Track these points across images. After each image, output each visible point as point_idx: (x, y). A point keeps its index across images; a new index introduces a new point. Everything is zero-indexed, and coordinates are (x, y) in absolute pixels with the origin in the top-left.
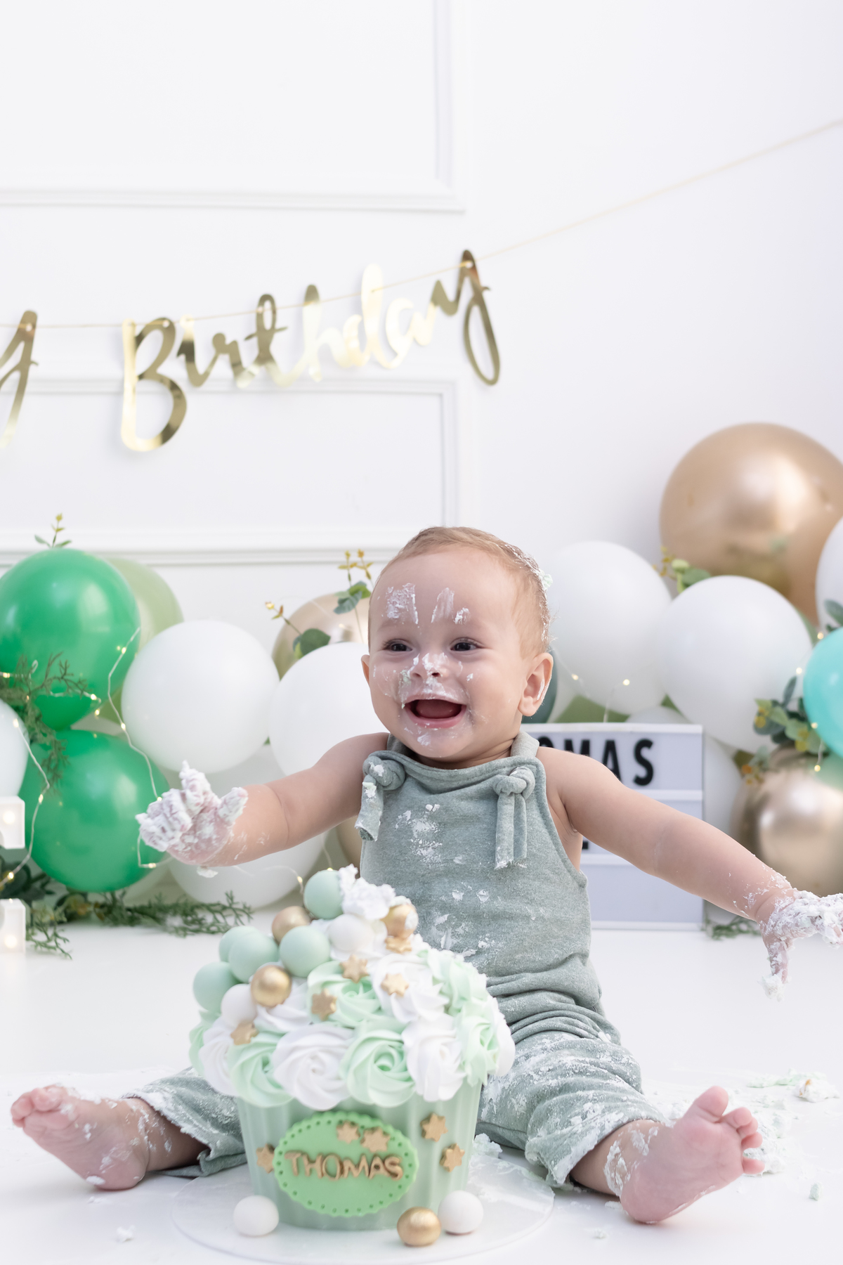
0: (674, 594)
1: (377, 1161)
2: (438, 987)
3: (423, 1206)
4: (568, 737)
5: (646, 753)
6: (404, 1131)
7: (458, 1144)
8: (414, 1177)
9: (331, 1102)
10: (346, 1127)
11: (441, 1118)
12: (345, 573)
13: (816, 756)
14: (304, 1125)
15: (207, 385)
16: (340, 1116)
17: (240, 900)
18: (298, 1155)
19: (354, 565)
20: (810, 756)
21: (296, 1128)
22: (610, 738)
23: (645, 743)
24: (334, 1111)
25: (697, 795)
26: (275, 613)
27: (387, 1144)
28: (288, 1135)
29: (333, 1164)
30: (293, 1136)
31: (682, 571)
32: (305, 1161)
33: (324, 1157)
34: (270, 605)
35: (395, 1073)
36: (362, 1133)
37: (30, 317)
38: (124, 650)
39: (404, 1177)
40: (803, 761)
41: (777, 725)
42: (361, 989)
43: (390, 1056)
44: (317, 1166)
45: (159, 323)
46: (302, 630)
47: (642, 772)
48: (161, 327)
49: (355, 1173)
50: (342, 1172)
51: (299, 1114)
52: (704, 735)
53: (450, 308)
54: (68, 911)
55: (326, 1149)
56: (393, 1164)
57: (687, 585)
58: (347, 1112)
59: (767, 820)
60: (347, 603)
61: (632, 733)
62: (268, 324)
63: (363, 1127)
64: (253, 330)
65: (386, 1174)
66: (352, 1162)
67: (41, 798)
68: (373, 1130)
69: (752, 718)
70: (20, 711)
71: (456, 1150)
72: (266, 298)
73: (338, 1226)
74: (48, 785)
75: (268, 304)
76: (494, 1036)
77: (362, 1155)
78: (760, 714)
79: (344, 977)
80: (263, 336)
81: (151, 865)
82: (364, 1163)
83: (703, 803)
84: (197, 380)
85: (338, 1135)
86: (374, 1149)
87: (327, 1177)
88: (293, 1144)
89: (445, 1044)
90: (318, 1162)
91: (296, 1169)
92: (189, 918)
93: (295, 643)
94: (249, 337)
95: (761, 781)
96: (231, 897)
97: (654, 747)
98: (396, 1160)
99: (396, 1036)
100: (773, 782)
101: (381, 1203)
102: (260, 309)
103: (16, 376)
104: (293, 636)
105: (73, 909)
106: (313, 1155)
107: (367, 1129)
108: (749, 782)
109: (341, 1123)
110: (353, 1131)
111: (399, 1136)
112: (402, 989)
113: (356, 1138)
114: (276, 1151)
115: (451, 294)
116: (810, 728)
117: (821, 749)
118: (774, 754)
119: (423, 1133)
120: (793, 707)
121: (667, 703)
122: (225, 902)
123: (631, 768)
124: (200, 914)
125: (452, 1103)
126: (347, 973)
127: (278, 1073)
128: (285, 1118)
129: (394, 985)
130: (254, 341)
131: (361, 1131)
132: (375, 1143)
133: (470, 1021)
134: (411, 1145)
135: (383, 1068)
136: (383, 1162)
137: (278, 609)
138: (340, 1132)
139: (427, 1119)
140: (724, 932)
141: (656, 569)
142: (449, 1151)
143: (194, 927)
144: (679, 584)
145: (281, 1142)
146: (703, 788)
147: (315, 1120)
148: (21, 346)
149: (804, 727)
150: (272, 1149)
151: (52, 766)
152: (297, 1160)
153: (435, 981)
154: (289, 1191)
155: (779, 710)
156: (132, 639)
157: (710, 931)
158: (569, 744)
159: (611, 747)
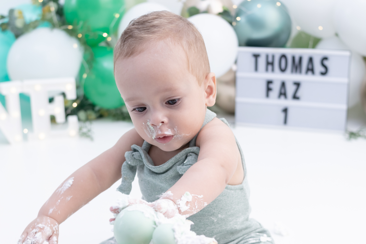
4: (294, 54)
5: (326, 63)
22: (311, 56)
23: (325, 58)
25: (345, 80)
38: (117, 16)
46: (190, 6)
47: (323, 70)
52: (350, 57)
61: (320, 54)
67: (85, 76)
70: (79, 40)
74: (88, 70)
83: (349, 85)
93: (187, 12)
97: (329, 60)
123: (318, 68)
146: (349, 76)
156: (122, 10)
157: (347, 136)
158: (294, 58)
159: (311, 60)
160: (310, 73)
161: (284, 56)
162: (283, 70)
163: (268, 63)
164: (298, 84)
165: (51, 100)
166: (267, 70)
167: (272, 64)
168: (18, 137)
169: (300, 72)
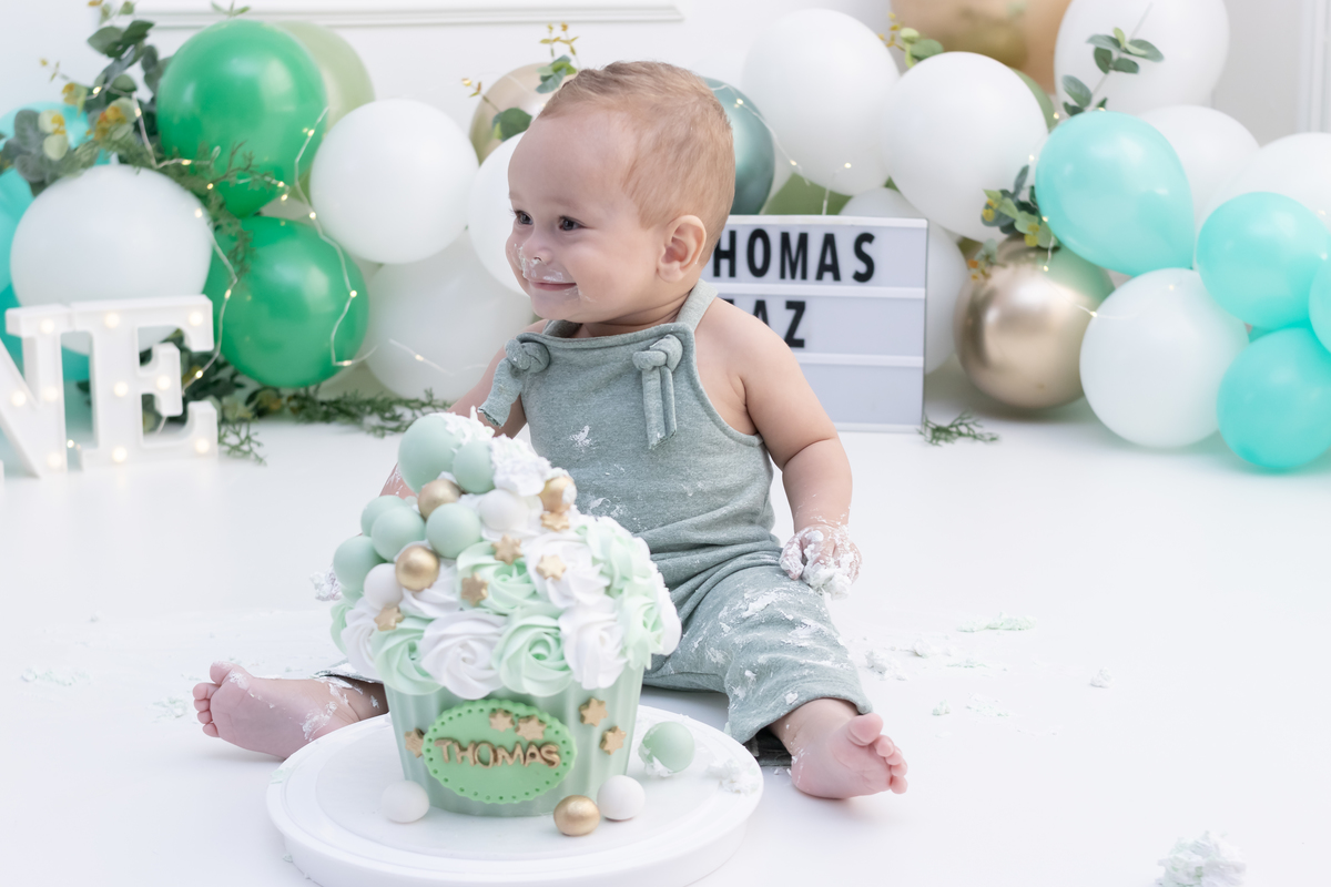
0: (903, 69)
1: (533, 749)
2: (599, 567)
3: (581, 795)
4: (785, 230)
5: (866, 247)
6: (562, 720)
7: (620, 727)
8: (573, 764)
9: (484, 691)
10: (500, 716)
11: (601, 703)
12: (547, 47)
13: (1046, 250)
14: (454, 712)
16: (493, 704)
17: (438, 396)
18: (449, 743)
19: (557, 40)
20: (1040, 249)
21: (446, 716)
22: (830, 231)
23: (867, 237)
24: (487, 698)
25: (920, 292)
26: (474, 91)
27: (543, 732)
28: (438, 722)
29: (485, 751)
30: (443, 723)
31: (911, 41)
32: (457, 749)
33: (476, 744)
34: (466, 82)
35: (551, 662)
36: (518, 720)
38: (311, 133)
39: (561, 765)
40: (1032, 255)
41: (1007, 217)
42: (515, 571)
43: (545, 643)
44: (469, 754)
46: (503, 107)
47: (862, 268)
49: (510, 761)
50: (496, 760)
51: (448, 702)
52: (928, 230)
54: (261, 406)
55: (478, 737)
56: (549, 752)
57: (918, 58)
58: (500, 700)
59: (992, 316)
60: (550, 81)
61: (852, 226)
63: (517, 715)
65: (543, 762)
66: (506, 750)
67: (228, 294)
68: (529, 718)
69: (979, 210)
70: (203, 198)
71: (617, 733)
73: (491, 813)
74: (236, 281)
76: (658, 616)
77: (518, 742)
78: (988, 206)
79: (496, 559)
81: (346, 363)
82: (519, 751)
83: (926, 300)
85: (491, 724)
86: (529, 738)
87: (480, 764)
88: (443, 732)
89: (605, 629)
90: (470, 749)
91: (446, 757)
92: (387, 415)
93: (495, 122)
95: (987, 276)
96: (430, 394)
97: (875, 242)
98: (553, 748)
99: (552, 623)
100: (999, 277)
101: (537, 790)
104: (492, 114)
105: (265, 404)
106: (465, 743)
107: (522, 718)
108: (975, 277)
109: (494, 711)
110: (508, 720)
111: (557, 724)
112: (559, 573)
113: (510, 727)
114: (426, 737)
116: (1041, 220)
117: (1051, 245)
118: (1001, 246)
119: (582, 718)
120: (1024, 196)
121: (890, 185)
122: (423, 398)
123: (849, 263)
124: (399, 410)
125: (614, 689)
126: (499, 555)
127: (426, 663)
128: (434, 706)
129: (550, 568)
131: (516, 719)
132: (531, 732)
133: (634, 604)
134: (570, 733)
135: (538, 657)
136: (539, 749)
137: (476, 85)
138: (493, 720)
139: (586, 704)
140: (943, 435)
141: (882, 39)
142: (610, 734)
143: (393, 424)
144: (907, 56)
145: (430, 729)
146: (926, 286)
147: (466, 708)
149: (1036, 218)
150: (421, 733)
151: (239, 257)
152: (448, 748)
153: (595, 561)
154: (440, 778)
155: (1009, 201)
156: (319, 120)
157: (929, 434)
158: (785, 238)
159: (829, 241)
160: (828, 276)
161: (759, 234)
162: (759, 273)
163: (719, 254)
164: (798, 307)
165: (145, 357)
166: (717, 273)
167: (730, 255)
168: (58, 459)
169: (804, 276)
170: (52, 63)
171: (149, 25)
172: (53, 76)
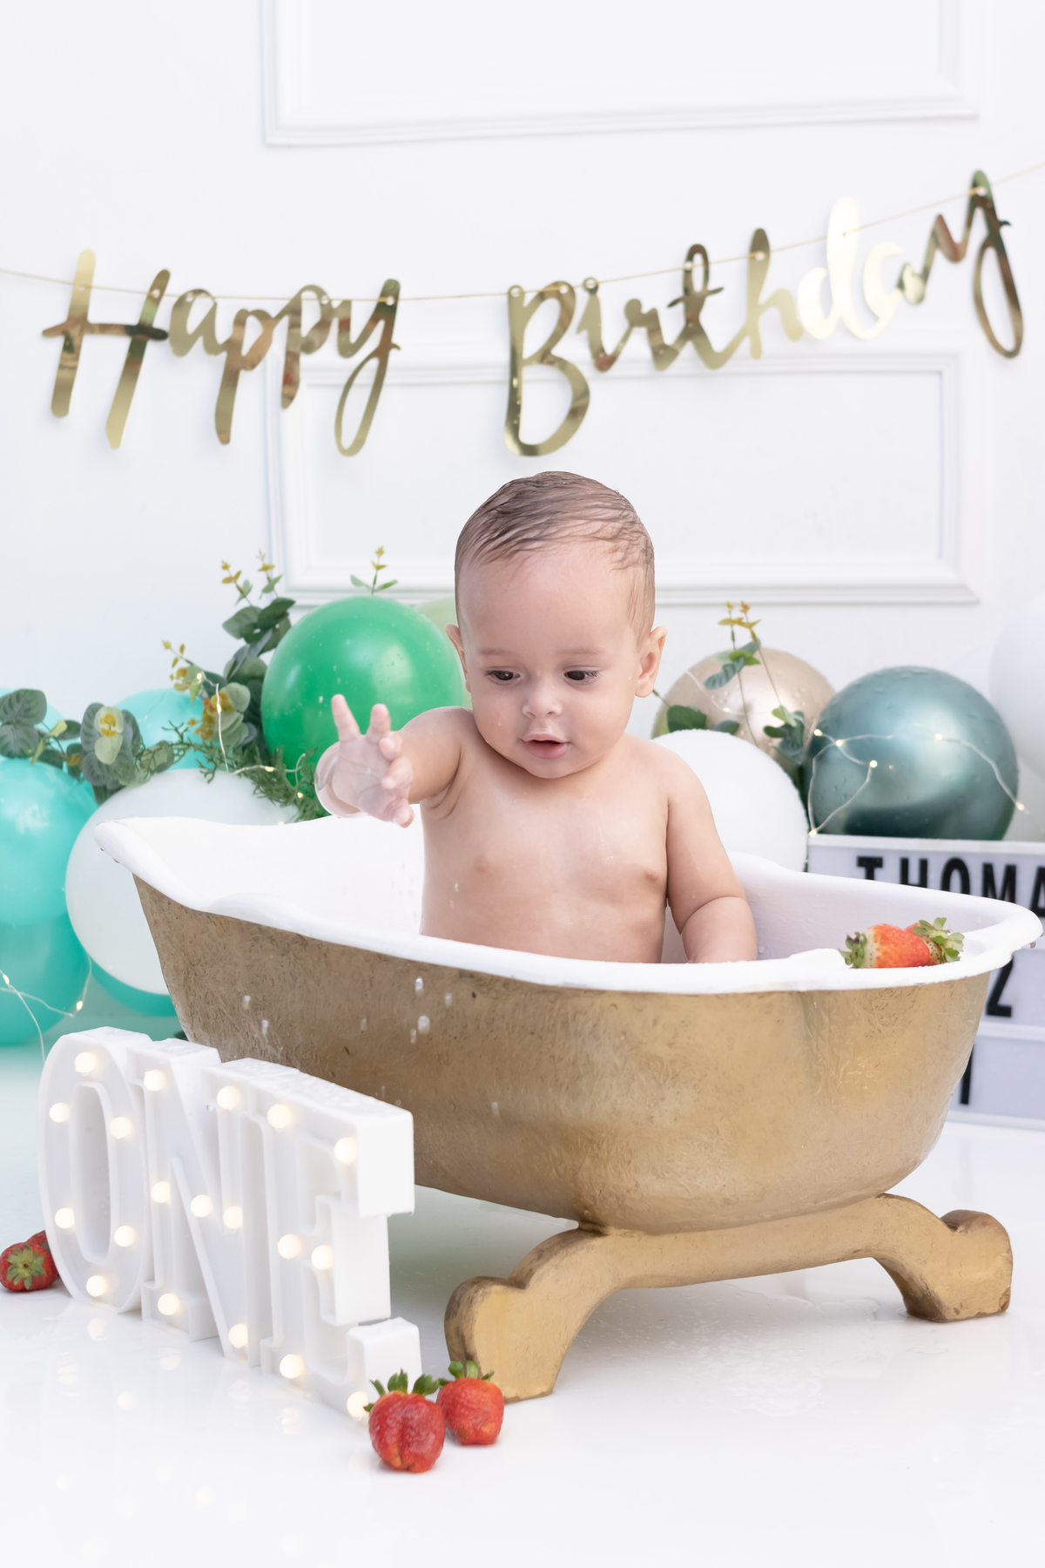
15: (616, 369)
19: (737, 621)
37: (391, 289)
45: (554, 289)
48: (558, 296)
53: (955, 254)
62: (698, 285)
64: (679, 293)
72: (697, 250)
75: (698, 258)
80: (692, 302)
84: (604, 362)
94: (673, 304)
102: (689, 265)
103: (374, 363)
115: (957, 234)
130: (680, 307)
148: (381, 325)
158: (989, 870)
161: (956, 864)
170: (176, 647)
171: (290, 603)
172: (176, 661)
